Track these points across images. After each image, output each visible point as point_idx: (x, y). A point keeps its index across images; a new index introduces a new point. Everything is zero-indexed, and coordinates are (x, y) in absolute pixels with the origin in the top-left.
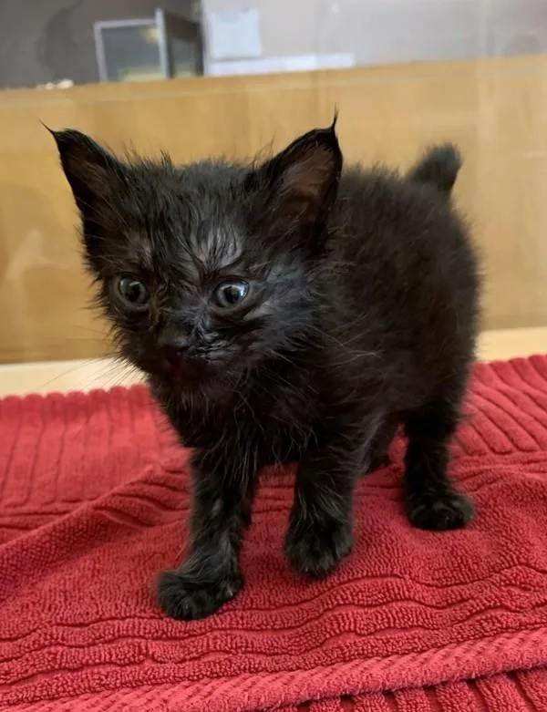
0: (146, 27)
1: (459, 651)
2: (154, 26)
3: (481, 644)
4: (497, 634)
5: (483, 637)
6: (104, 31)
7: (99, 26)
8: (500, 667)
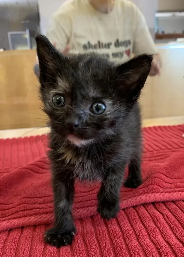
0: (23, 34)
1: (130, 200)
2: (26, 34)
3: (135, 198)
4: (139, 195)
5: (136, 196)
6: (11, 35)
7: (9, 33)
8: (141, 203)
